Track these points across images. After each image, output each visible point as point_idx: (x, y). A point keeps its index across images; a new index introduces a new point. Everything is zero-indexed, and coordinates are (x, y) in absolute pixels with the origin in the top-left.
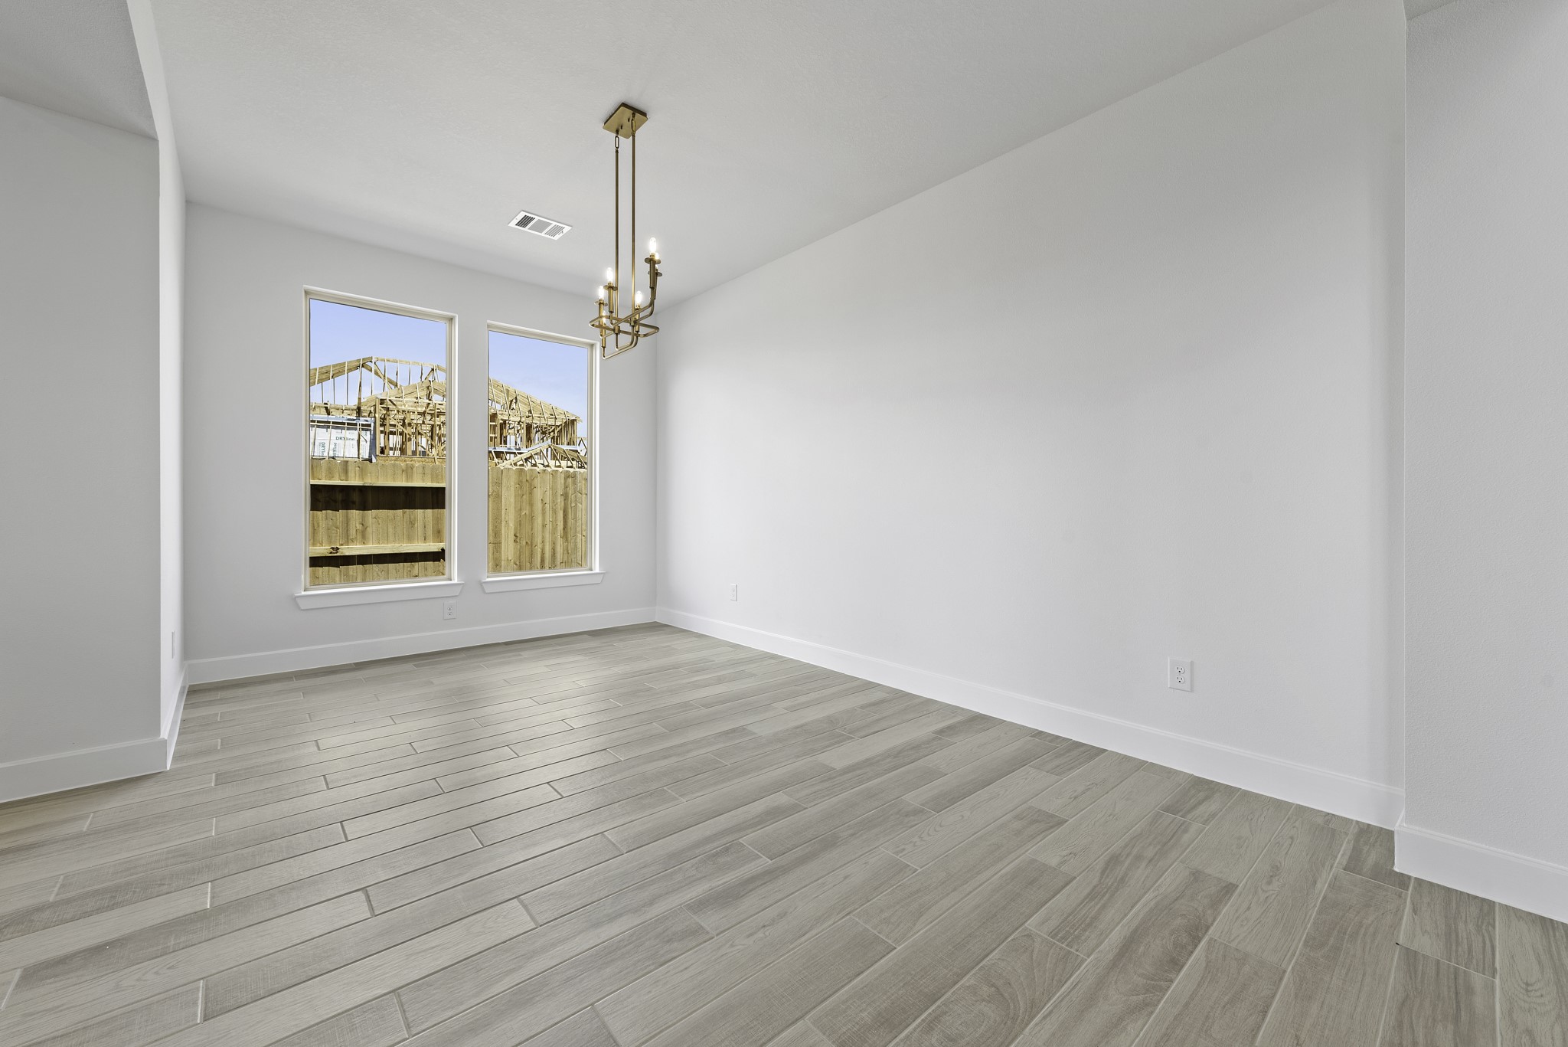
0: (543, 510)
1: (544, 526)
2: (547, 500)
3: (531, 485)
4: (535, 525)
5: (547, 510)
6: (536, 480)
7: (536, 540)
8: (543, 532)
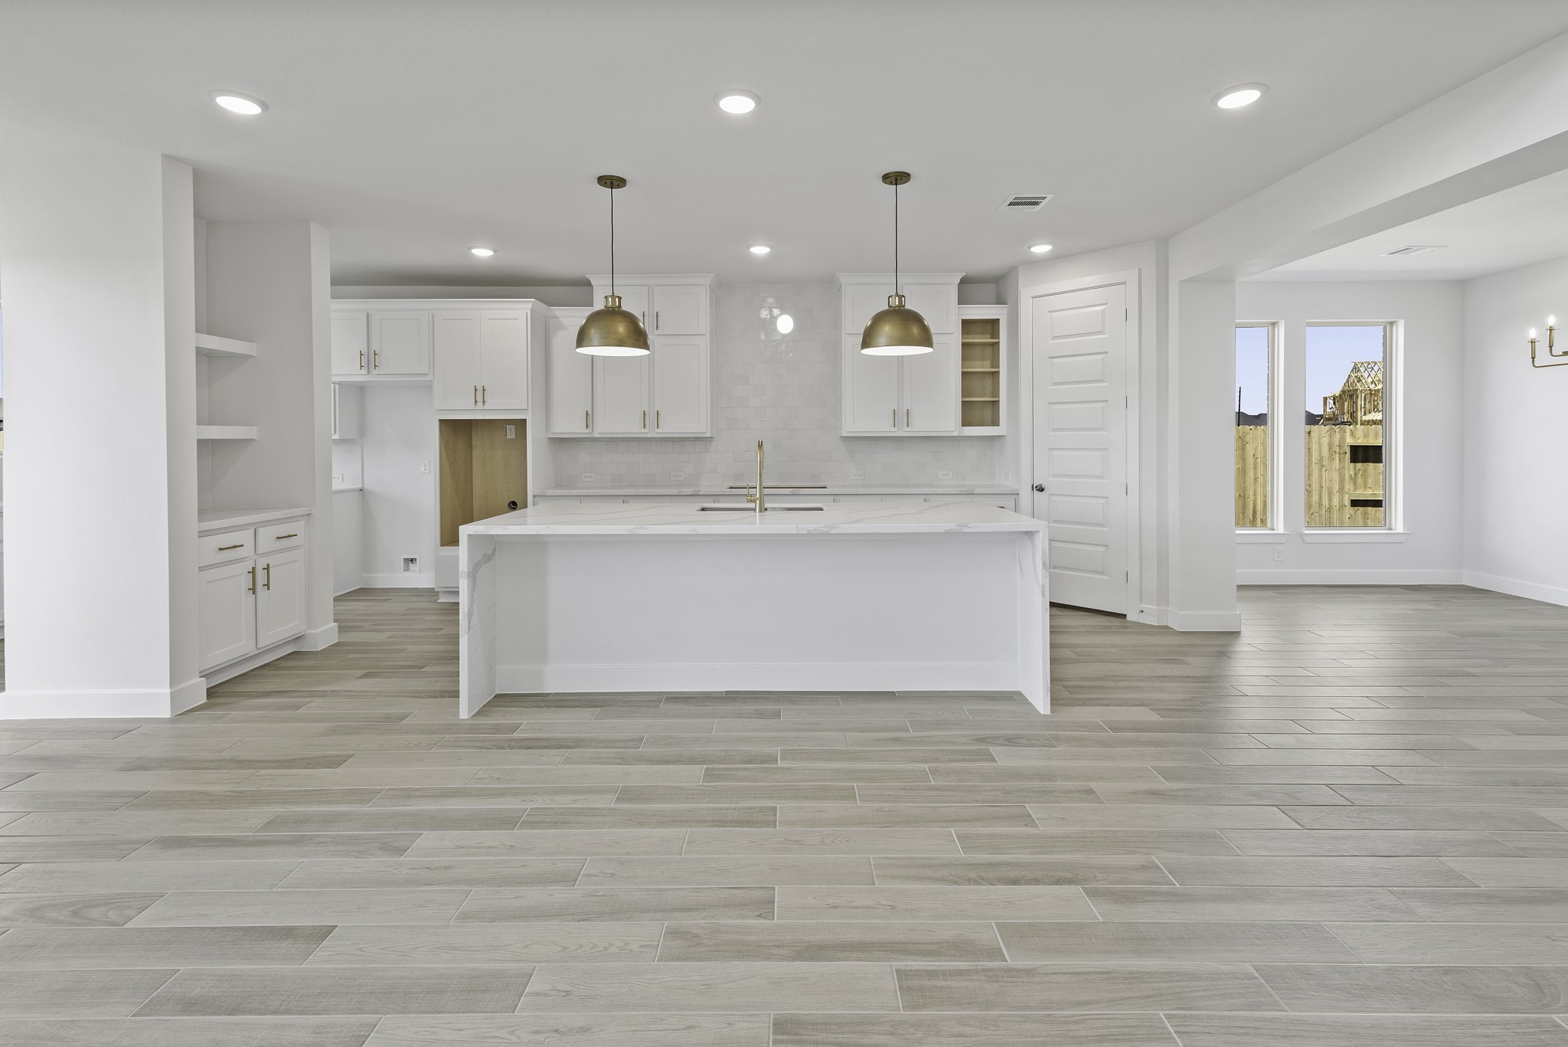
0: (1255, 464)
1: (1255, 479)
2: (1259, 455)
3: (1243, 441)
4: (1248, 478)
5: (1259, 465)
6: (1248, 436)
7: (1248, 492)
8: (1255, 485)
